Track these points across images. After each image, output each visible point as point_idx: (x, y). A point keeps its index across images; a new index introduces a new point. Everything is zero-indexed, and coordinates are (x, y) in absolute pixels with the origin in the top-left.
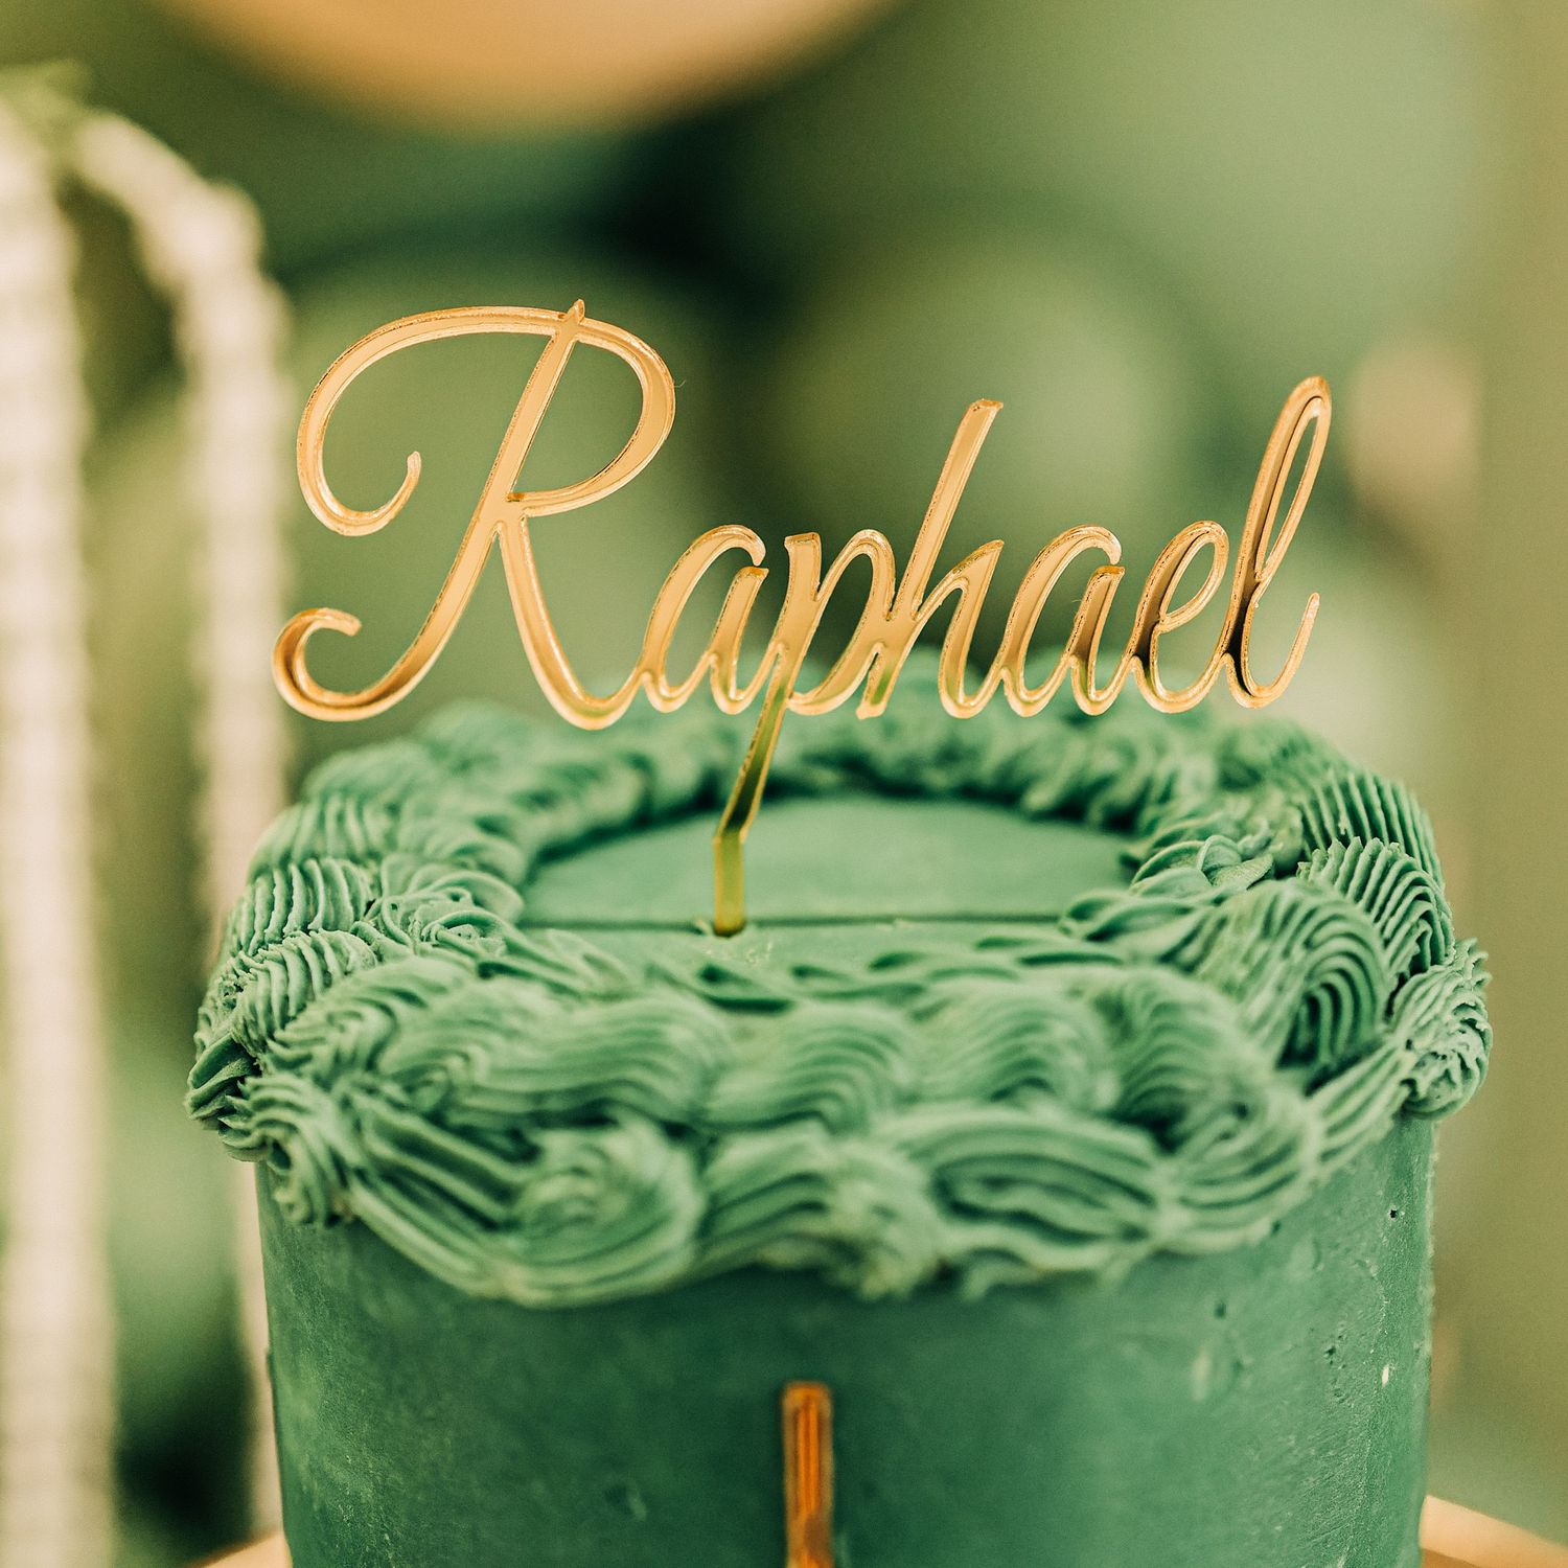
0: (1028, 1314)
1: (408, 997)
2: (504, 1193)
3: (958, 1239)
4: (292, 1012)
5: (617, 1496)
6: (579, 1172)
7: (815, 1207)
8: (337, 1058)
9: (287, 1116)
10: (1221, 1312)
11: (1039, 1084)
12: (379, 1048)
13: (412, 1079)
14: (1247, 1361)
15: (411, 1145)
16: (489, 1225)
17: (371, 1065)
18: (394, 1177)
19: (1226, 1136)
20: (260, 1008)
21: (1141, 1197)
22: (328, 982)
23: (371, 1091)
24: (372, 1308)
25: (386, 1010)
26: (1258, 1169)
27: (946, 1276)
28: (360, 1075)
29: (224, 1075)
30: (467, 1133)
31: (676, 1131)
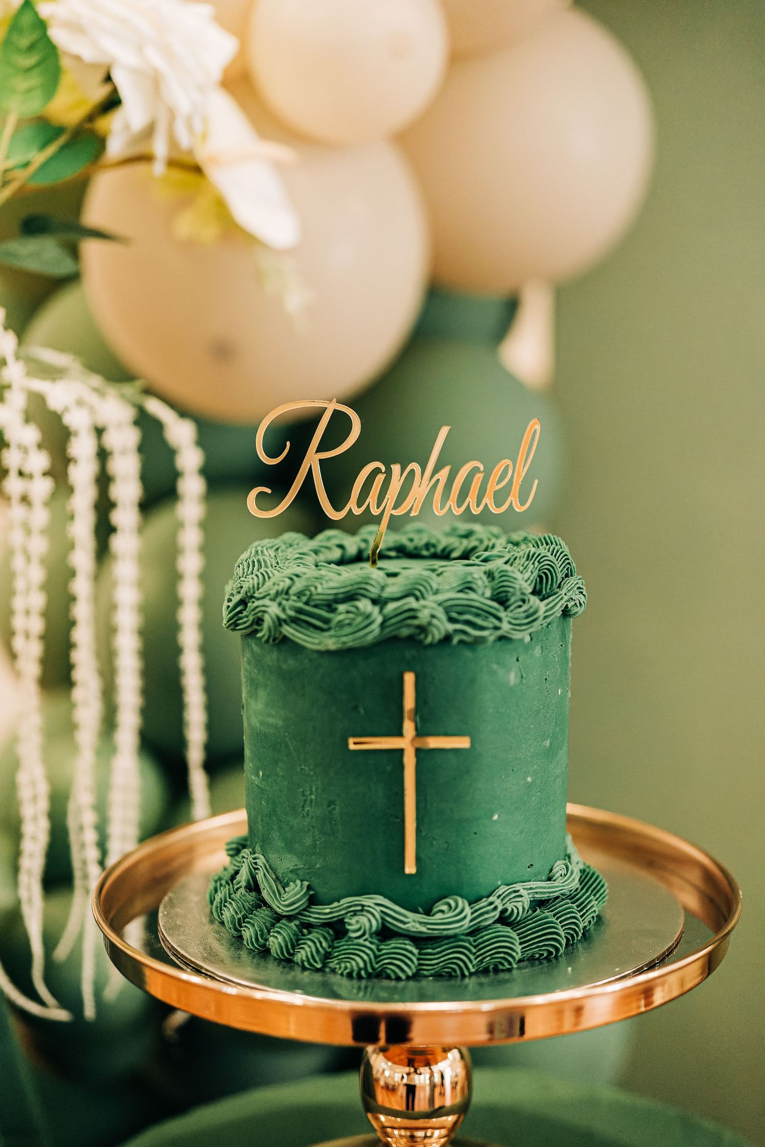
0: (467, 653)
1: (297, 576)
2: (327, 621)
3: (451, 627)
4: (260, 586)
5: (356, 708)
6: (348, 612)
7: (415, 617)
8: (277, 592)
9: (263, 609)
10: (518, 660)
11: (470, 589)
12: (289, 588)
13: (300, 594)
14: (524, 675)
15: (299, 611)
16: (322, 630)
17: (287, 593)
18: (294, 621)
19: (520, 606)
20: (251, 586)
21: (499, 619)
22: (269, 578)
23: (287, 600)
24: (284, 667)
25: (291, 579)
26: (527, 617)
27: (447, 638)
28: (283, 596)
29: (238, 609)
30: (316, 606)
31: (374, 602)
